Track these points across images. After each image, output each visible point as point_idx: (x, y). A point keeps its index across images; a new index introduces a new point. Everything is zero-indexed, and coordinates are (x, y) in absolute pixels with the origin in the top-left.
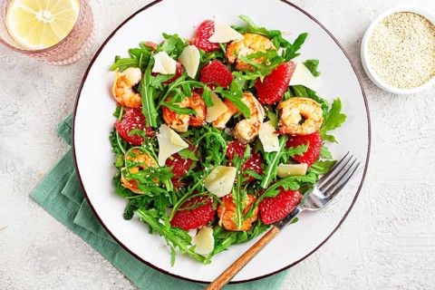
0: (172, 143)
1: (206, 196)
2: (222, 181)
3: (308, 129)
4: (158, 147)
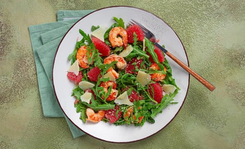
0: (123, 98)
1: (149, 85)
3: (124, 34)
4: (124, 105)
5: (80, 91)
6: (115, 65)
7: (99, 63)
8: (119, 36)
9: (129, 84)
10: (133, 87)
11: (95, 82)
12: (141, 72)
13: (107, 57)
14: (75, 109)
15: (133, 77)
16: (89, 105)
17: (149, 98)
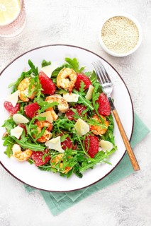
0: (55, 143)
1: (86, 137)
2: (82, 127)
4: (54, 150)
6: (57, 106)
9: (65, 130)
14: (3, 141)
17: (83, 150)
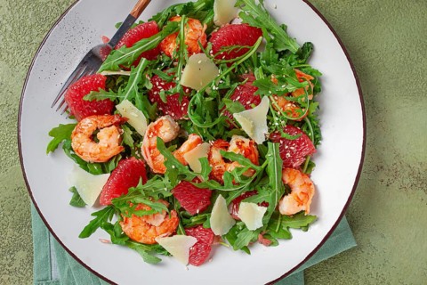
1: (217, 58)
3: (88, 123)
4: (268, 121)
5: (235, 231)
6: (167, 144)
7: (165, 186)
8: (93, 138)
9: (215, 109)
10: (222, 96)
11: (212, 195)
12: (184, 78)
13: (148, 166)
14: (282, 243)
15: (198, 98)
16: (272, 209)
17: (250, 58)
